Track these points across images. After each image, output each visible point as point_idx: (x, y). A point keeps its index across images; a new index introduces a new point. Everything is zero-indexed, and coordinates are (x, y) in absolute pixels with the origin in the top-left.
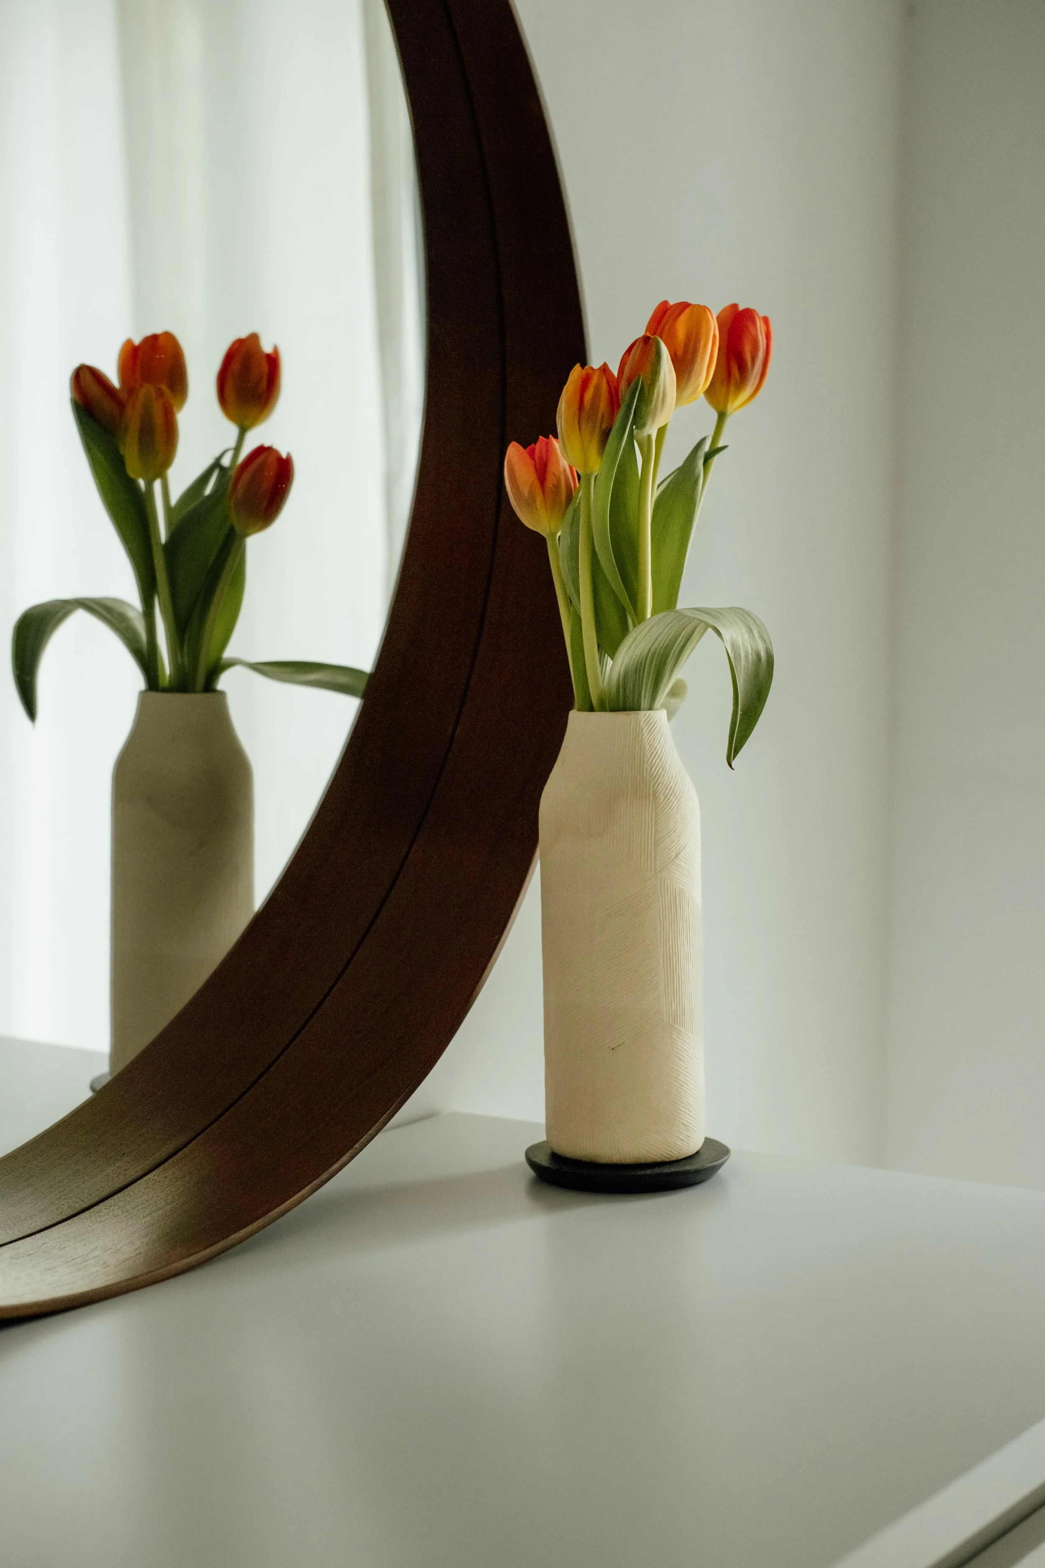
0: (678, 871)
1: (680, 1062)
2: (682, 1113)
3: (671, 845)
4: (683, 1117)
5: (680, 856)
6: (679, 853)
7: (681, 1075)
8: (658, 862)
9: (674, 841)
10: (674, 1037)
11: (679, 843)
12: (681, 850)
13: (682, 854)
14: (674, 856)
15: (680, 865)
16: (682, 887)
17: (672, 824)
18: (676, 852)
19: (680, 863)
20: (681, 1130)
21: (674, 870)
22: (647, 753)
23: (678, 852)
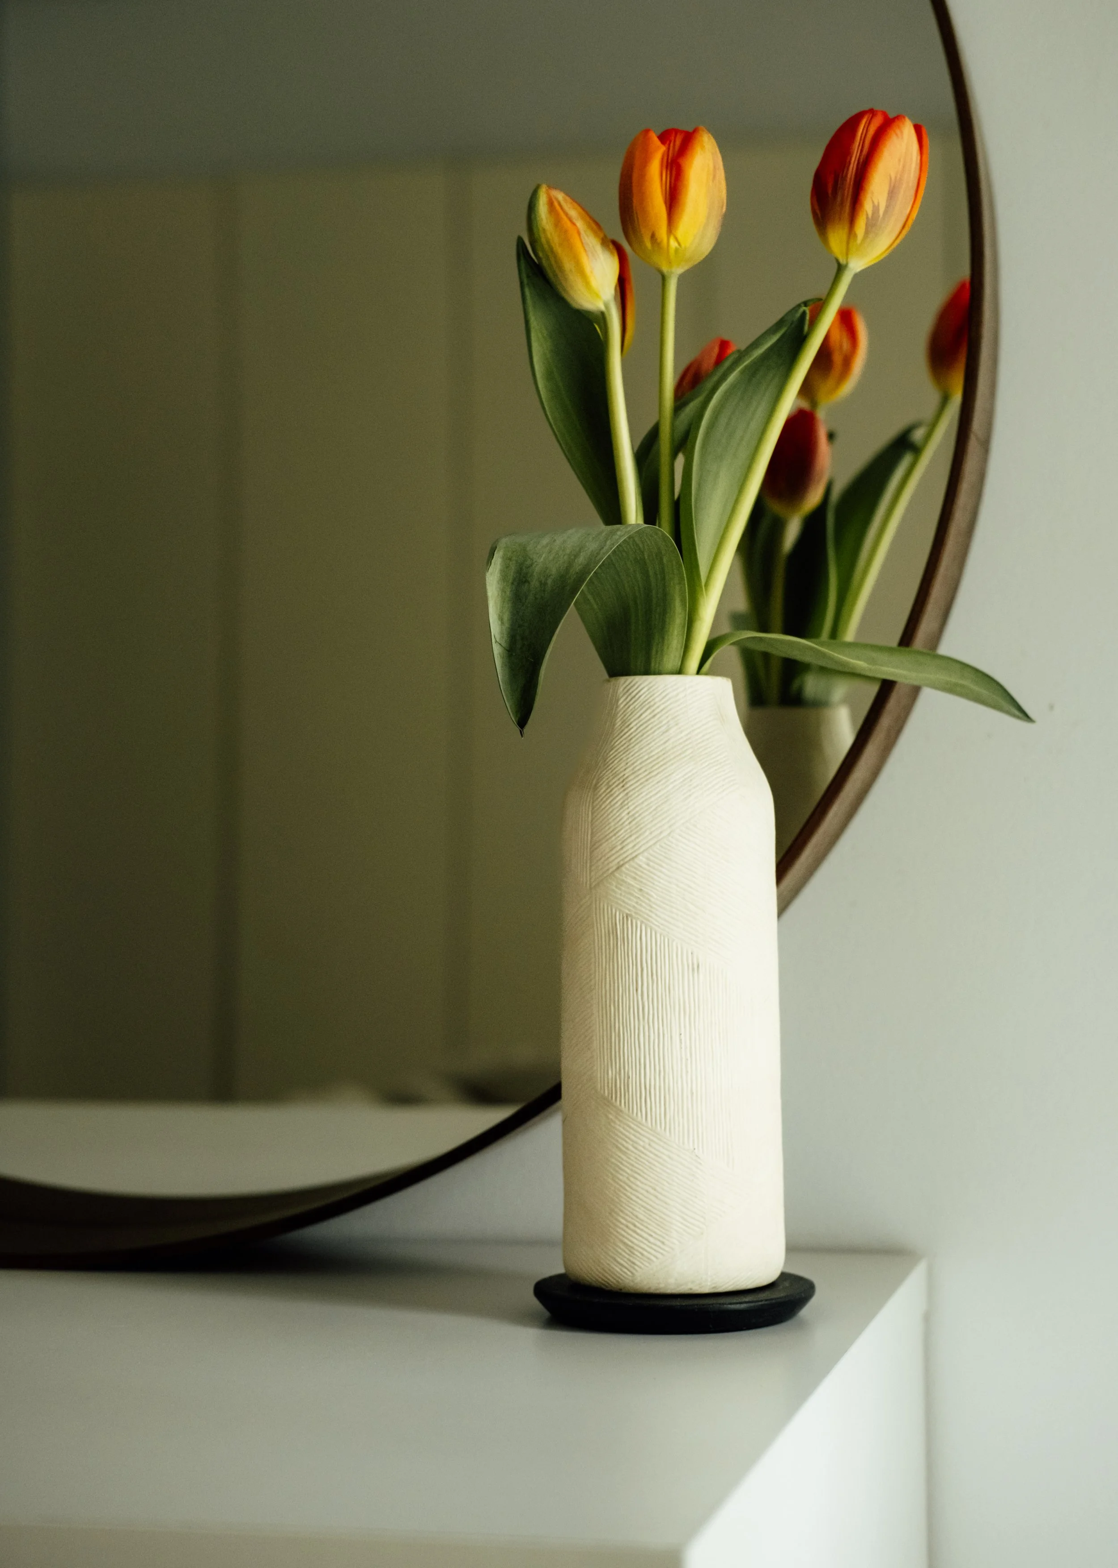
0: (620, 889)
1: (620, 1154)
2: (621, 1226)
3: (608, 853)
4: (623, 1233)
5: (623, 869)
6: (622, 865)
7: (621, 1172)
8: (593, 873)
9: (615, 847)
10: (611, 1116)
11: (622, 852)
12: (626, 860)
13: (627, 866)
14: (614, 868)
15: (623, 881)
16: (627, 912)
17: (613, 824)
18: (618, 863)
19: (624, 878)
20: (620, 1251)
21: (614, 888)
22: (616, 731)
23: (622, 863)
